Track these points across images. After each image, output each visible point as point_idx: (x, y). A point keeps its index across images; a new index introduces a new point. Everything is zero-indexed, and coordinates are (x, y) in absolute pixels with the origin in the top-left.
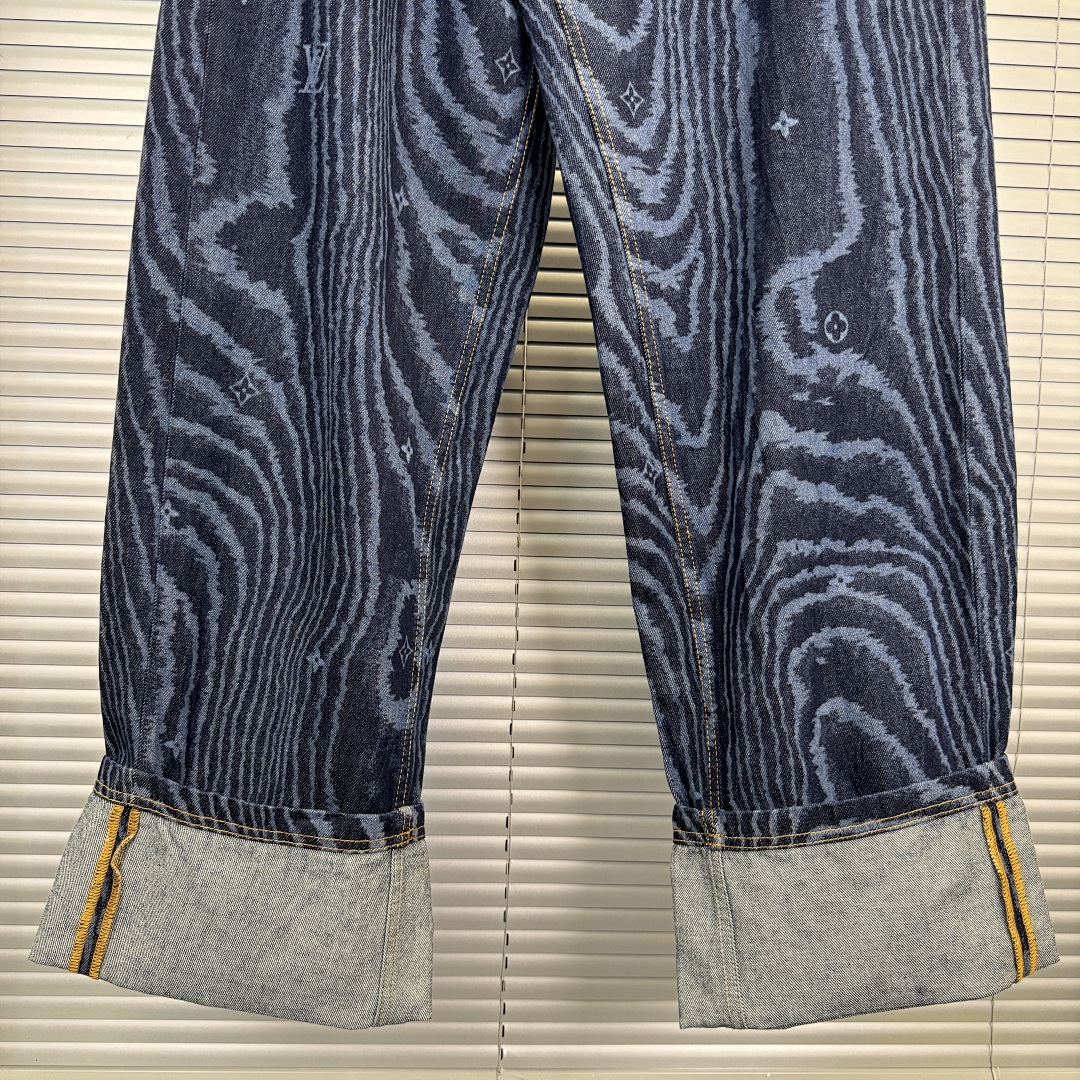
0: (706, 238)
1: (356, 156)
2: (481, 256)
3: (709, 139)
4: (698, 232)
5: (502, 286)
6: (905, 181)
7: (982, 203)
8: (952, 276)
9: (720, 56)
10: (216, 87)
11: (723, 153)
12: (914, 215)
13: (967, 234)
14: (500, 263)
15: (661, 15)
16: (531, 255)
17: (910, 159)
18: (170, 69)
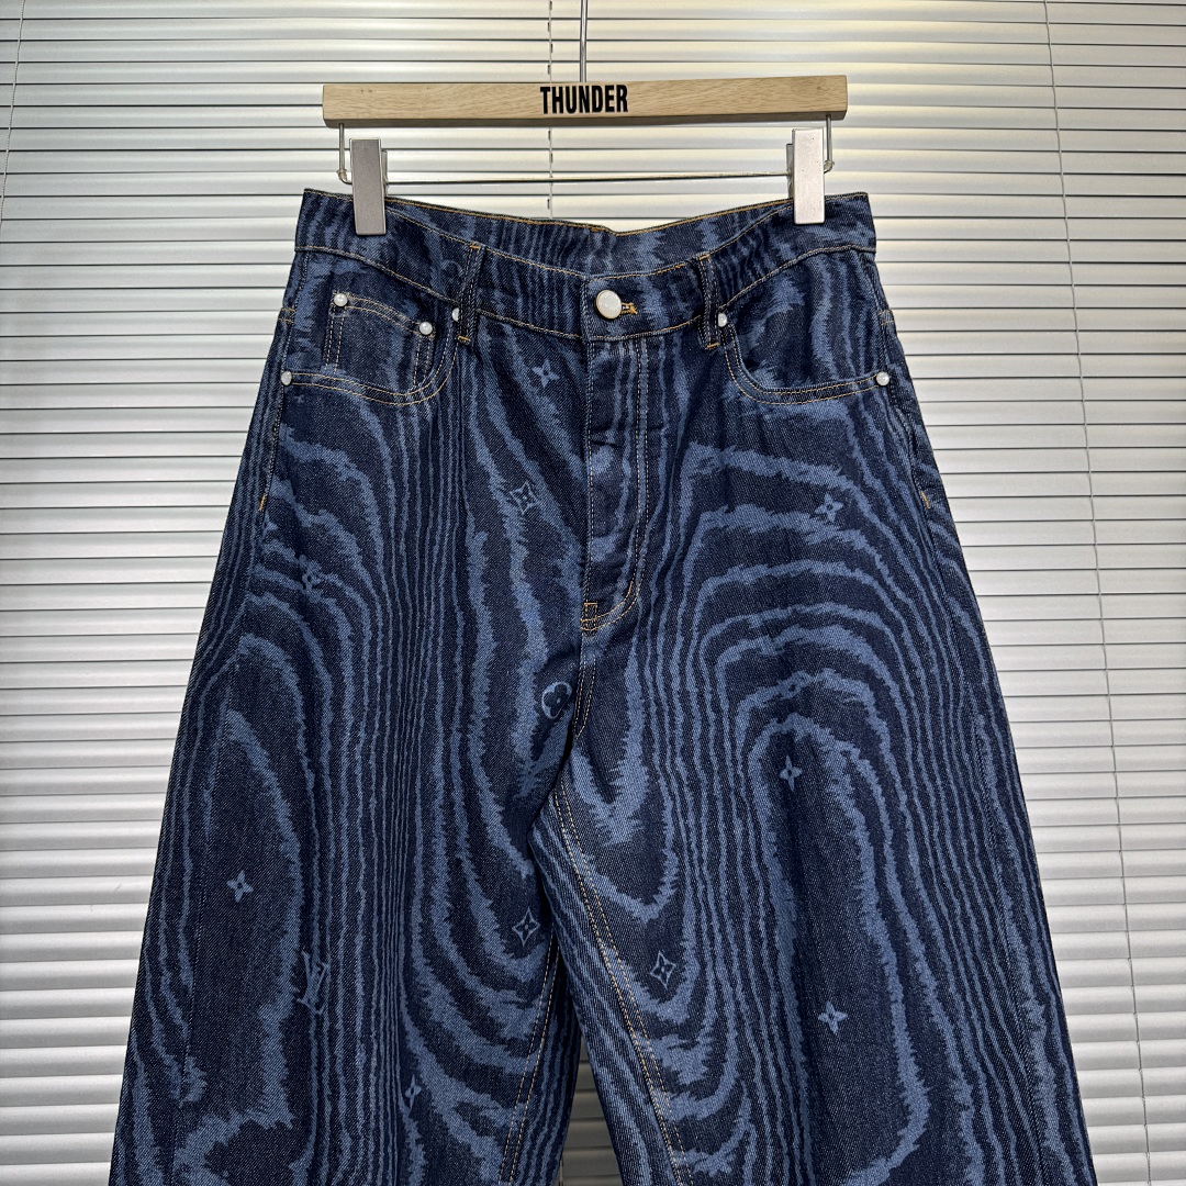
0: (755, 1109)
1: (360, 1092)
2: (504, 1126)
3: (750, 999)
4: (746, 1104)
5: (530, 1153)
6: (970, 1055)
7: (1059, 1080)
8: (1036, 1166)
9: (755, 908)
10: (206, 992)
11: (767, 1016)
12: (985, 1092)
13: (1047, 1119)
14: (525, 1130)
15: (688, 868)
16: (561, 1111)
17: (973, 1030)
18: (156, 986)
